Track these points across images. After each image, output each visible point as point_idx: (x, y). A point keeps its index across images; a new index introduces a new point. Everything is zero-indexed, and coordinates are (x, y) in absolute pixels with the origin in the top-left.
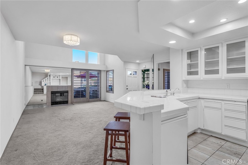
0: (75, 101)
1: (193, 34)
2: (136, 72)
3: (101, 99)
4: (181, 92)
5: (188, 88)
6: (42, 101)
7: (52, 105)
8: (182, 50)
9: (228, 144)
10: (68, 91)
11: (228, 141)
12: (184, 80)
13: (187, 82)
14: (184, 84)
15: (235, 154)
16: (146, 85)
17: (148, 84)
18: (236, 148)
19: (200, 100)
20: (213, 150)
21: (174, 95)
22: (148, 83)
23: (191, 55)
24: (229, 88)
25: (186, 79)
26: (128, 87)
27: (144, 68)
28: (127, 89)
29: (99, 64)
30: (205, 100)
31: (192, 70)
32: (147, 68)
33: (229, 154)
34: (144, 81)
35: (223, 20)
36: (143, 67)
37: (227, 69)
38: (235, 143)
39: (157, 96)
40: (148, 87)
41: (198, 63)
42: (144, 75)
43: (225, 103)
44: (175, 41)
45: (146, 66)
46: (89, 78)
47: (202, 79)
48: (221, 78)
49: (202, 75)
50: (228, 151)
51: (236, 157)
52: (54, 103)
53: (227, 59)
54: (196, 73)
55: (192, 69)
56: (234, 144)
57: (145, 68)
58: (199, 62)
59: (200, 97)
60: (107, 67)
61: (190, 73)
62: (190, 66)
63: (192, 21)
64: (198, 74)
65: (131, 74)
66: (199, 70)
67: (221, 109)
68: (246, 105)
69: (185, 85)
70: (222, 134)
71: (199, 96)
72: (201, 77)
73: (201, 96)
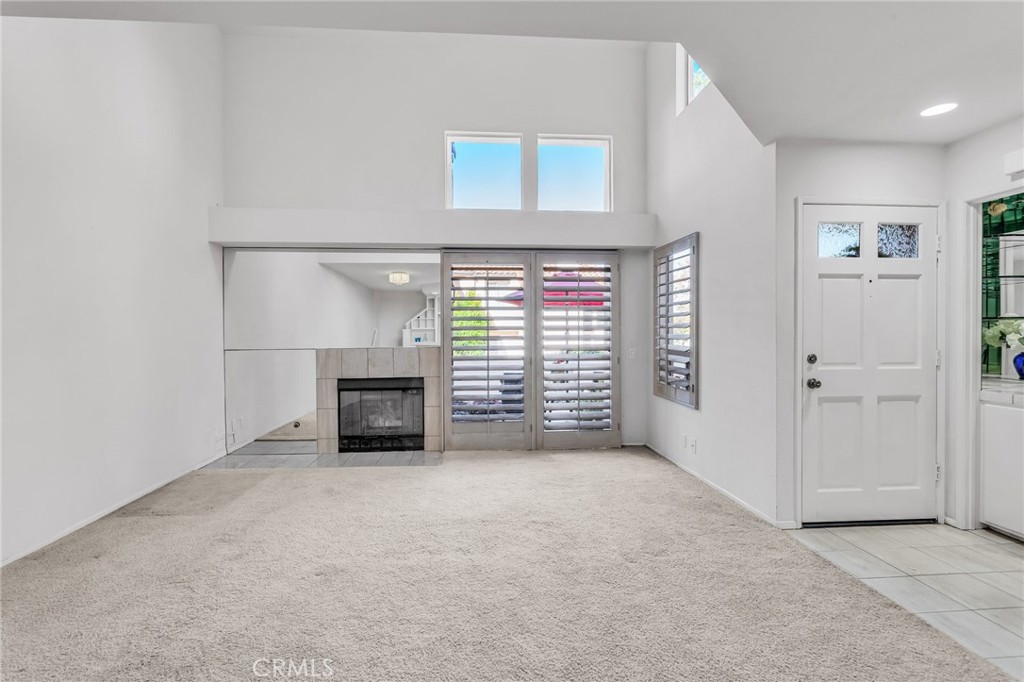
0: (456, 439)
2: (910, 231)
3: (620, 435)
6: (297, 425)
7: (341, 450)
10: (422, 378)
26: (818, 367)
28: (813, 384)
29: (608, 210)
46: (540, 302)
52: (354, 444)
60: (656, 223)
65: (856, 251)
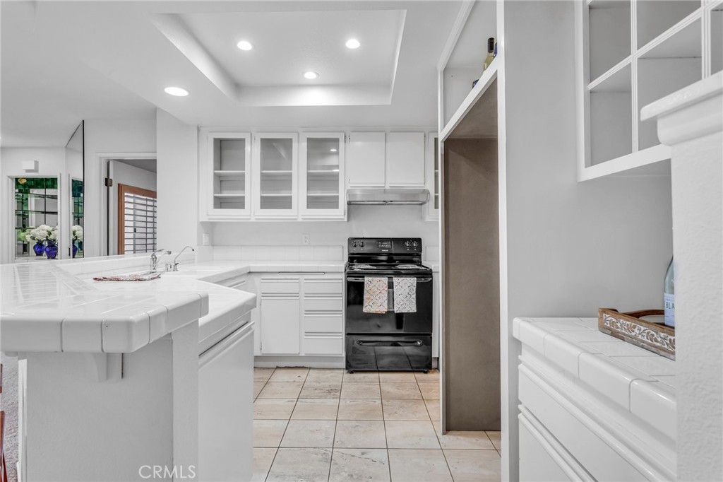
1: (238, 87)
4: (194, 259)
5: (213, 245)
8: (199, 129)
9: (313, 373)
11: (310, 368)
12: (202, 223)
13: (210, 228)
14: (204, 235)
15: (329, 392)
16: (35, 243)
17: (51, 237)
18: (328, 378)
19: (252, 277)
20: (290, 403)
21: (175, 270)
22: (50, 234)
23: (225, 149)
24: (307, 243)
25: (209, 219)
27: (28, 171)
30: (263, 278)
31: (225, 194)
32: (43, 173)
33: (320, 397)
34: (23, 225)
35: (310, 75)
36: (24, 167)
37: (308, 196)
38: (323, 369)
39: (122, 278)
40: (48, 249)
41: (244, 176)
42: (22, 202)
43: (306, 280)
44: (187, 90)
45: (36, 163)
47: (253, 220)
48: (296, 219)
49: (252, 210)
50: (317, 391)
51: (333, 398)
53: (309, 175)
54: (239, 203)
55: (225, 192)
56: (323, 371)
57: (36, 170)
58: (247, 172)
59: (252, 271)
61: (220, 203)
62: (220, 181)
63: (245, 45)
64: (243, 207)
66: (247, 194)
67: (296, 295)
68: (342, 279)
69: (205, 239)
70: (300, 355)
71: (249, 267)
72: (250, 216)
73: (255, 266)
